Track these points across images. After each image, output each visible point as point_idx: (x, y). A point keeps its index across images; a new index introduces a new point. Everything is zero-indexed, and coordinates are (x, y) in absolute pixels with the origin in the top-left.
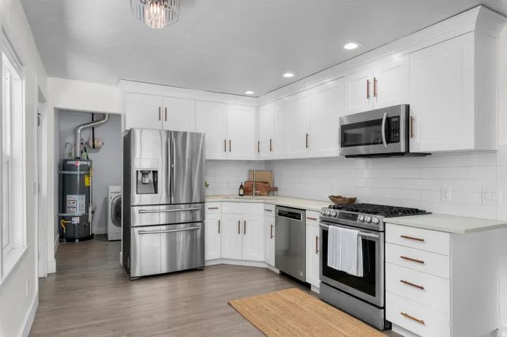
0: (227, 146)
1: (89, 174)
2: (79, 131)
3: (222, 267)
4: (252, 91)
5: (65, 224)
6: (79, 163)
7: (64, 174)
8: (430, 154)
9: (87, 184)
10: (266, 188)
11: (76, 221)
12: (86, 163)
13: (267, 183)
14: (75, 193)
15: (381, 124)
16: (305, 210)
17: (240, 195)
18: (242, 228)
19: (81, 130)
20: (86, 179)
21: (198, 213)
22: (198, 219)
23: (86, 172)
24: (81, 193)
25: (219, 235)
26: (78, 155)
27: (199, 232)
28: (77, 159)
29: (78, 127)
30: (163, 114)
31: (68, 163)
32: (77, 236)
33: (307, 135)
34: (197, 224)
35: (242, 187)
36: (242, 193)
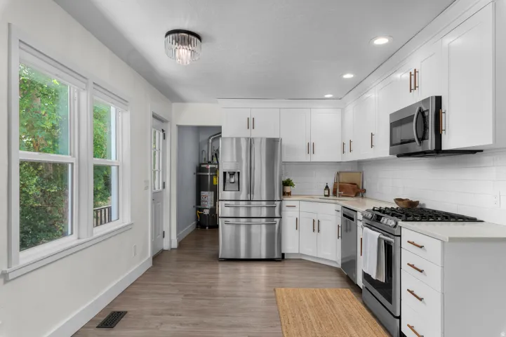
0: (311, 148)
1: (216, 175)
2: (210, 141)
3: (300, 261)
4: (331, 94)
5: (199, 214)
6: (210, 166)
7: (200, 175)
8: (482, 151)
9: (215, 183)
10: (354, 189)
11: (207, 212)
12: (214, 166)
13: (355, 184)
14: (206, 190)
15: (412, 121)
16: (356, 211)
17: (325, 196)
18: (316, 226)
19: (213, 141)
20: (214, 179)
21: (277, 210)
22: (277, 214)
23: (214, 174)
24: (211, 190)
25: (297, 231)
26: (210, 160)
27: (277, 226)
28: (210, 163)
29: (210, 138)
30: (251, 123)
31: (202, 166)
32: (207, 224)
33: (372, 135)
34: (275, 219)
35: (327, 187)
36: (327, 194)
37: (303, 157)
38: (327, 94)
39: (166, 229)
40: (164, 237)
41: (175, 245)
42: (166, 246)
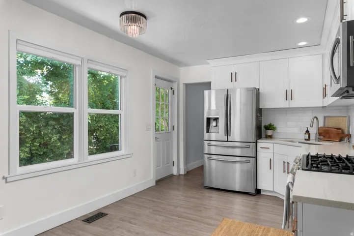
0: (289, 95)
4: (305, 41)
10: (338, 134)
13: (340, 129)
18: (287, 168)
30: (234, 77)
35: (307, 132)
36: (307, 138)
37: (282, 103)
38: (301, 42)
39: (175, 159)
40: (173, 165)
41: (182, 172)
42: (175, 172)
